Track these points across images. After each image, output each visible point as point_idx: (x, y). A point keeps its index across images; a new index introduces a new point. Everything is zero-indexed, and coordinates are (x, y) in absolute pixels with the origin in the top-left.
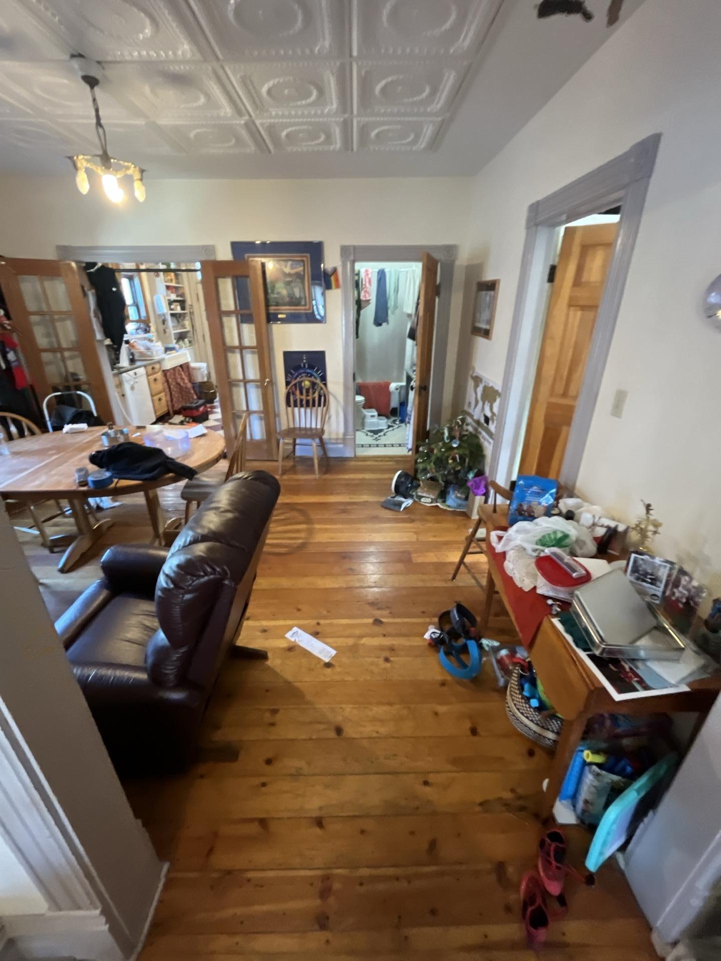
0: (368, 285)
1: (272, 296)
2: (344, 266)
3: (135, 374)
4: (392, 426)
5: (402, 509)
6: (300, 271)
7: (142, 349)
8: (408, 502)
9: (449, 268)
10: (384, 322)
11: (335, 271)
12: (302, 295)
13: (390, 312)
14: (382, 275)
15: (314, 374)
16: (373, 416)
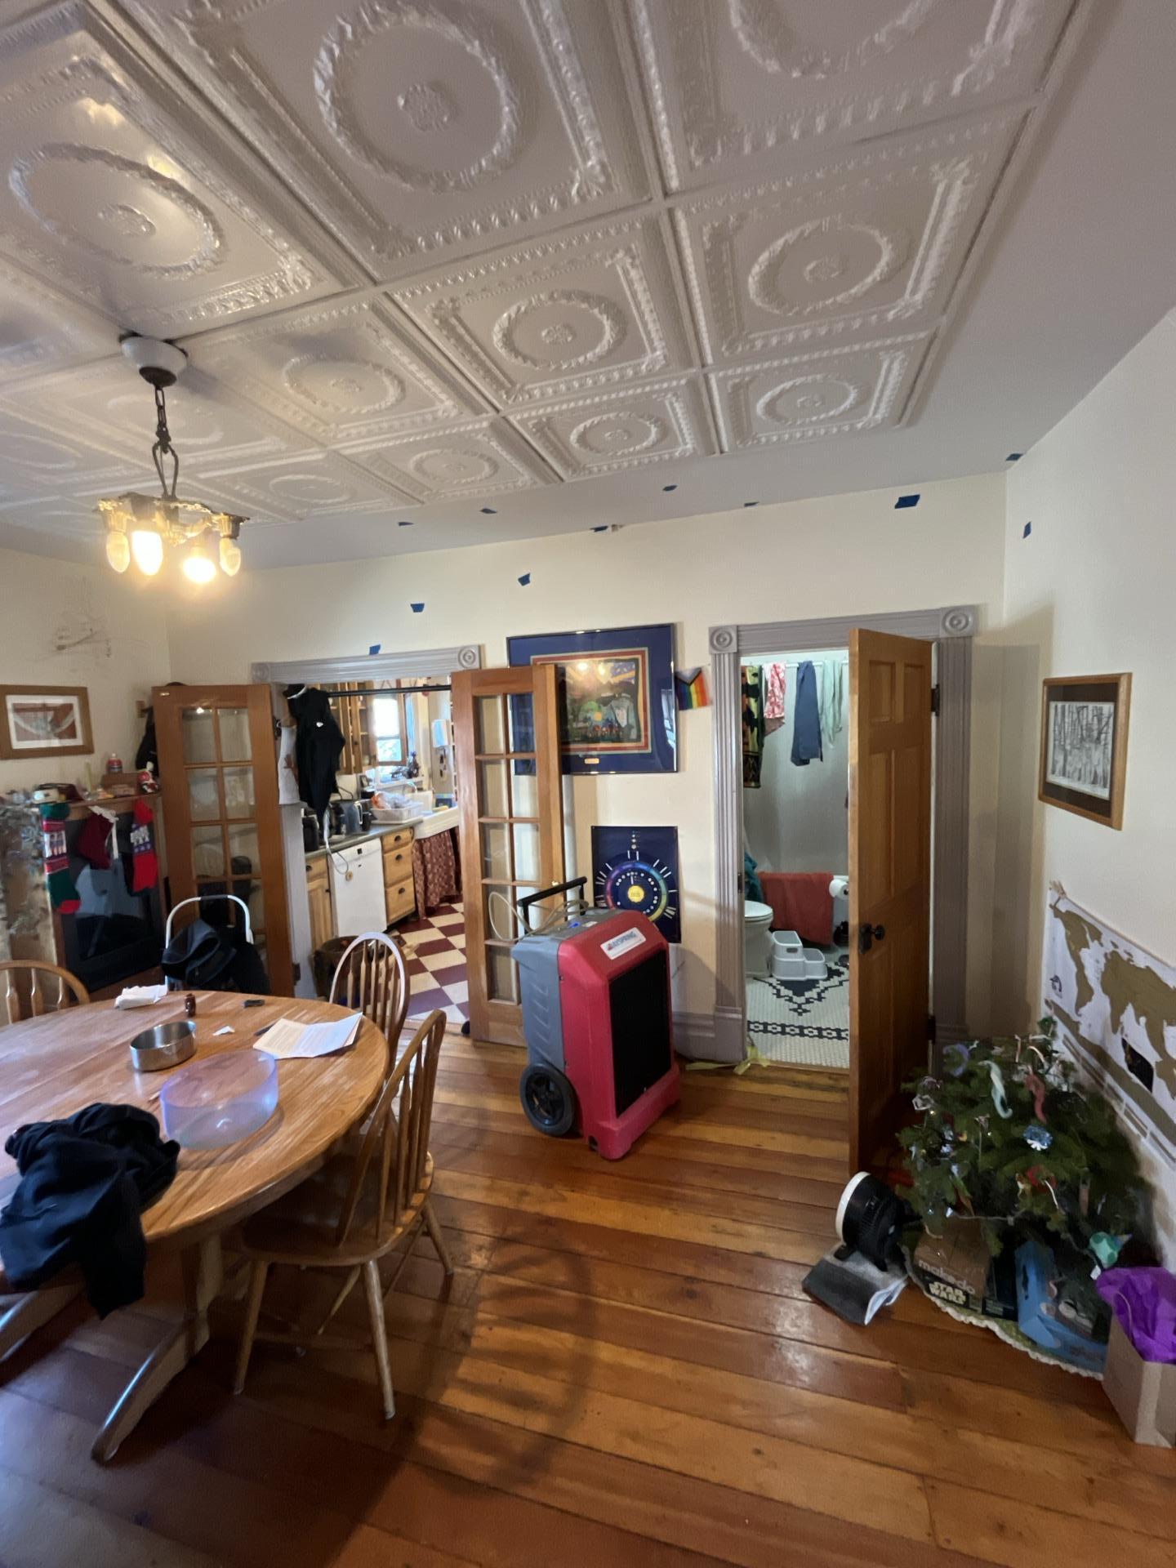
0: (777, 691)
1: (575, 726)
2: (718, 664)
3: (360, 851)
4: (839, 974)
5: (868, 1317)
6: (630, 679)
7: (388, 807)
8: (888, 1289)
10: (815, 756)
11: (698, 674)
12: (632, 721)
13: (825, 738)
14: (806, 675)
15: (653, 872)
16: (792, 950)
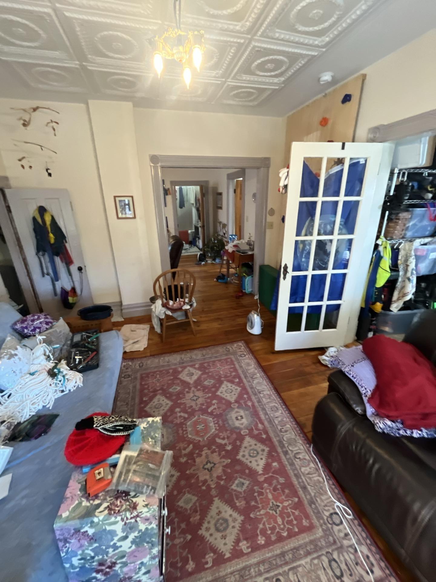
2: (172, 188)
5: (202, 265)
9: (207, 188)
11: (169, 189)
